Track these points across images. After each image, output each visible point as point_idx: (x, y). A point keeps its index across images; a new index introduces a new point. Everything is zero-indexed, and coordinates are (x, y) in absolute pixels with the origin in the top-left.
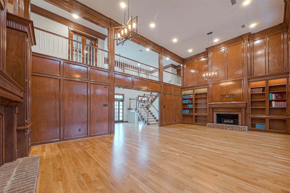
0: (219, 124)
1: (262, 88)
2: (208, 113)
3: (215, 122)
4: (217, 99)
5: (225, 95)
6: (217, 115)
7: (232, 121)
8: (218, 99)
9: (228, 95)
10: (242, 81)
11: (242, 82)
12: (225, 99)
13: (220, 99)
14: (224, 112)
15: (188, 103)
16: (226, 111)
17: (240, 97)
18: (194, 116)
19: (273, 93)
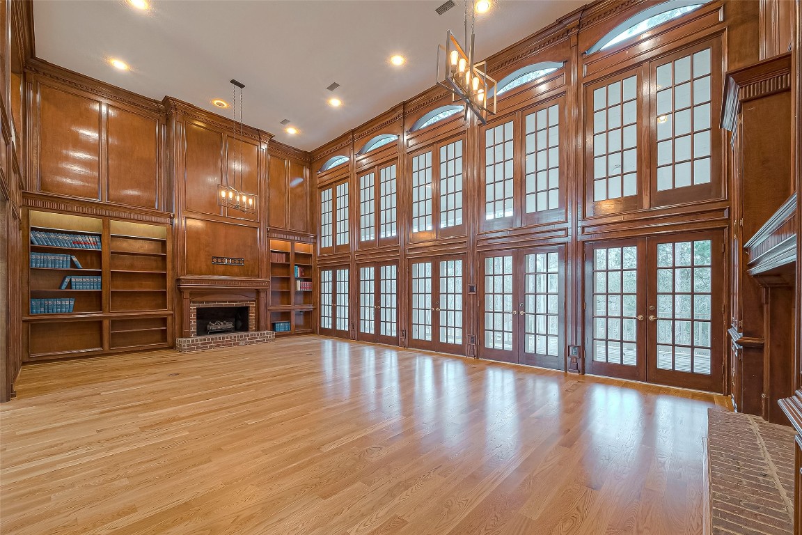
0: (202, 337)
1: (284, 254)
2: (170, 308)
3: (193, 332)
4: (200, 267)
5: (222, 258)
6: (199, 310)
7: (230, 325)
8: (204, 268)
9: (228, 258)
10: (257, 231)
11: (257, 234)
12: (221, 268)
13: (207, 266)
14: (220, 302)
15: (67, 267)
16: (224, 299)
17: (254, 268)
18: (106, 323)
19: (299, 266)
